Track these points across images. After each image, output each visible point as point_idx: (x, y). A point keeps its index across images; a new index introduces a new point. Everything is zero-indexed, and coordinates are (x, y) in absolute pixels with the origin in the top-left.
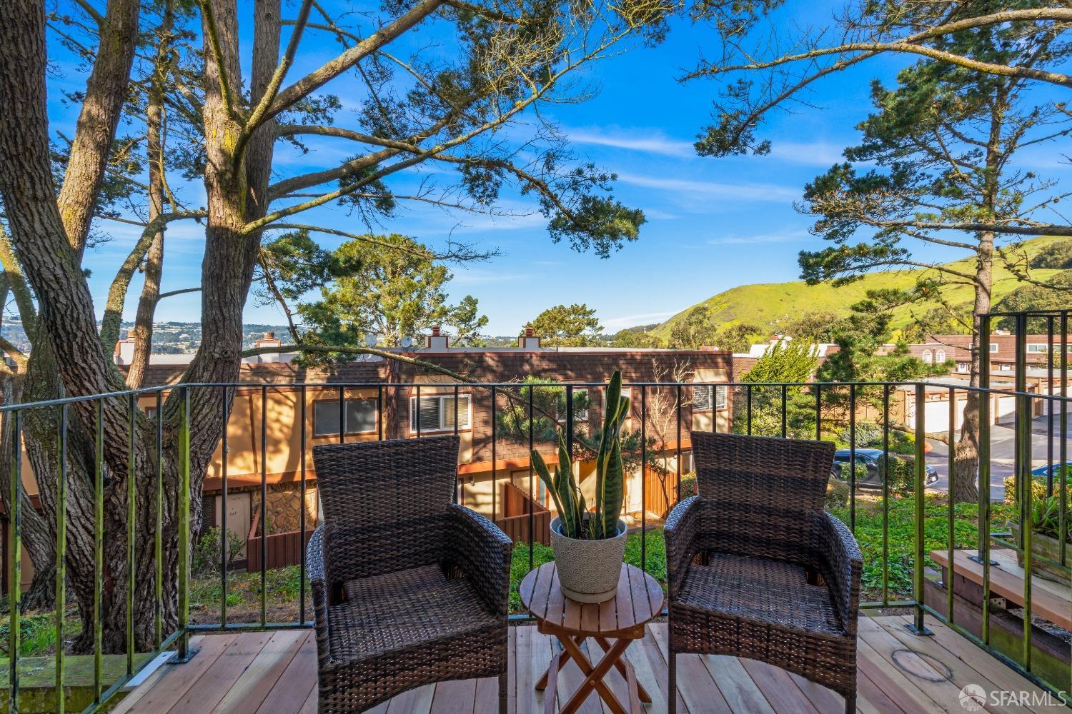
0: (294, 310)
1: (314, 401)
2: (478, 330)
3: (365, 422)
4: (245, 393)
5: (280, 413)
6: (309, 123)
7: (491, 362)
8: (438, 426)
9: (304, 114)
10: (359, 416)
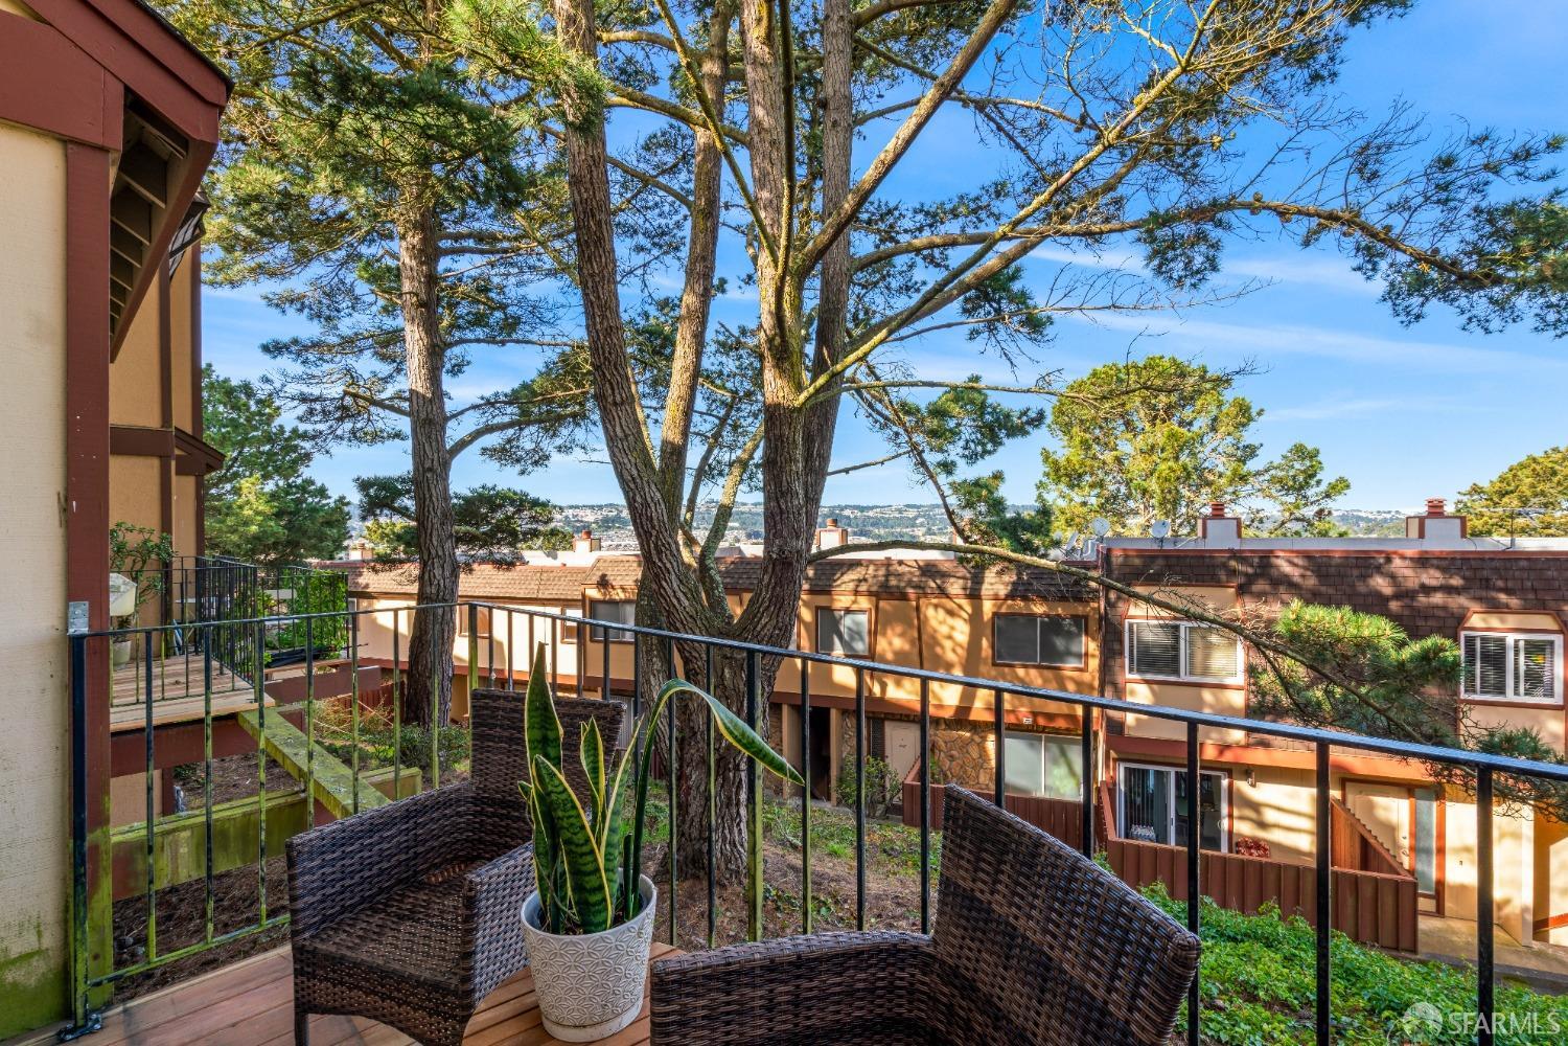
0: (947, 491)
1: (995, 614)
2: (1328, 504)
3: (1069, 653)
4: (912, 596)
5: (952, 628)
6: (970, 231)
7: (1287, 568)
8: (1176, 672)
9: (961, 220)
10: (1060, 643)
